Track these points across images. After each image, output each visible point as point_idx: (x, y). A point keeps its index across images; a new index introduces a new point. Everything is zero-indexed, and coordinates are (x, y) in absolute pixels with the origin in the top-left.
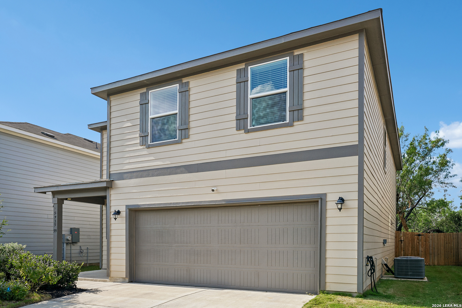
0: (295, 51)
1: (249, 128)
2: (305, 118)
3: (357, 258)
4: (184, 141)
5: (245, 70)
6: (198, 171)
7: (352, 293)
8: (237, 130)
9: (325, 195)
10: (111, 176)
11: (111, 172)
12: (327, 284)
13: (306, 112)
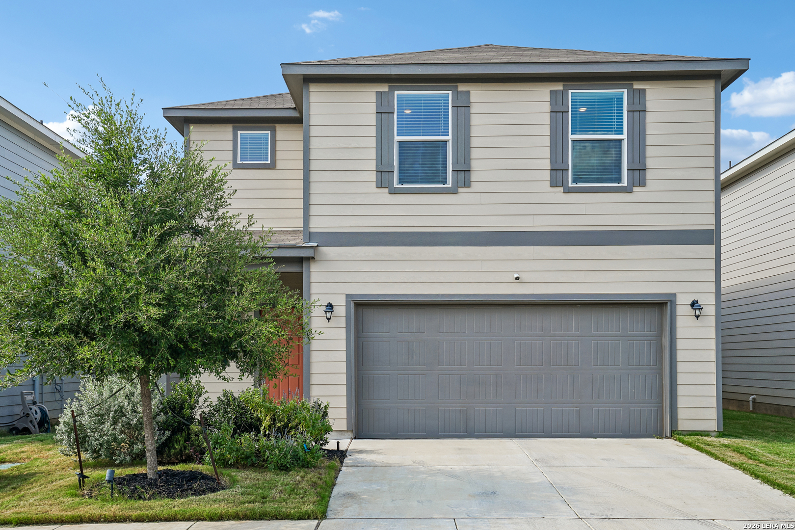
0: (634, 83)
1: (569, 186)
2: (648, 182)
3: (715, 383)
4: (461, 190)
5: (564, 93)
6: (487, 245)
7: (709, 432)
8: (551, 186)
9: (675, 295)
10: (311, 236)
11: (312, 230)
12: (680, 422)
13: (649, 175)
